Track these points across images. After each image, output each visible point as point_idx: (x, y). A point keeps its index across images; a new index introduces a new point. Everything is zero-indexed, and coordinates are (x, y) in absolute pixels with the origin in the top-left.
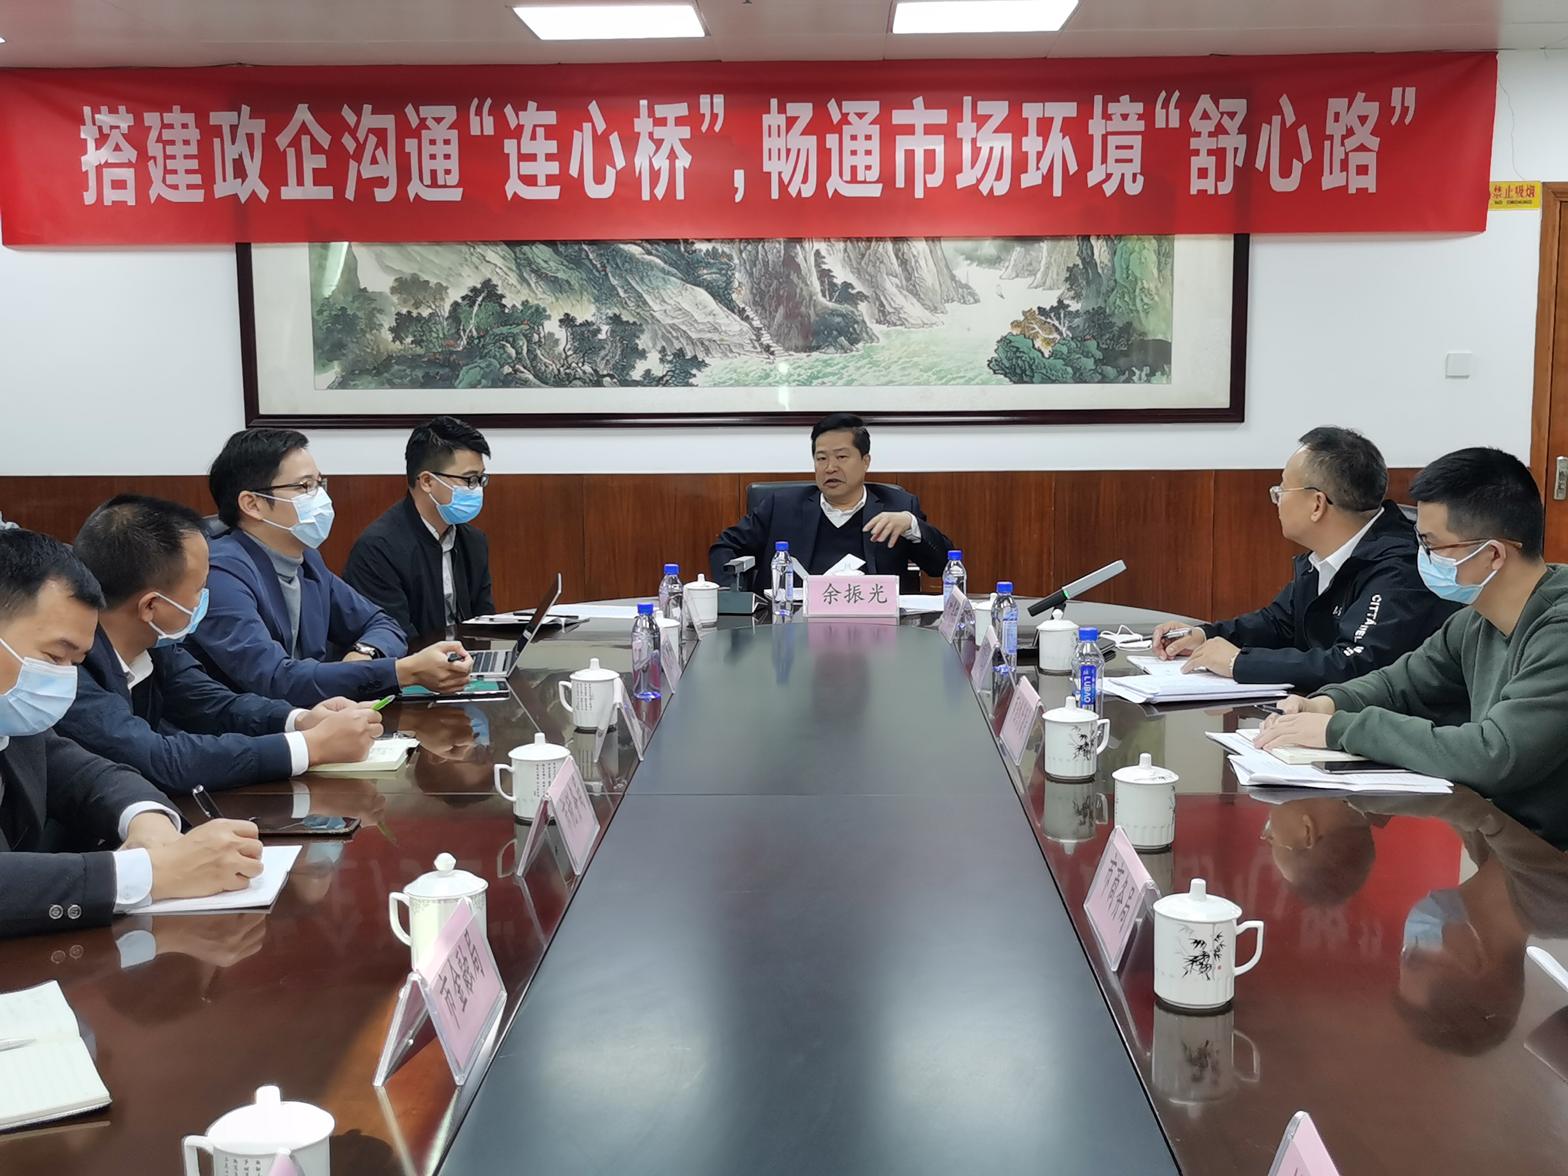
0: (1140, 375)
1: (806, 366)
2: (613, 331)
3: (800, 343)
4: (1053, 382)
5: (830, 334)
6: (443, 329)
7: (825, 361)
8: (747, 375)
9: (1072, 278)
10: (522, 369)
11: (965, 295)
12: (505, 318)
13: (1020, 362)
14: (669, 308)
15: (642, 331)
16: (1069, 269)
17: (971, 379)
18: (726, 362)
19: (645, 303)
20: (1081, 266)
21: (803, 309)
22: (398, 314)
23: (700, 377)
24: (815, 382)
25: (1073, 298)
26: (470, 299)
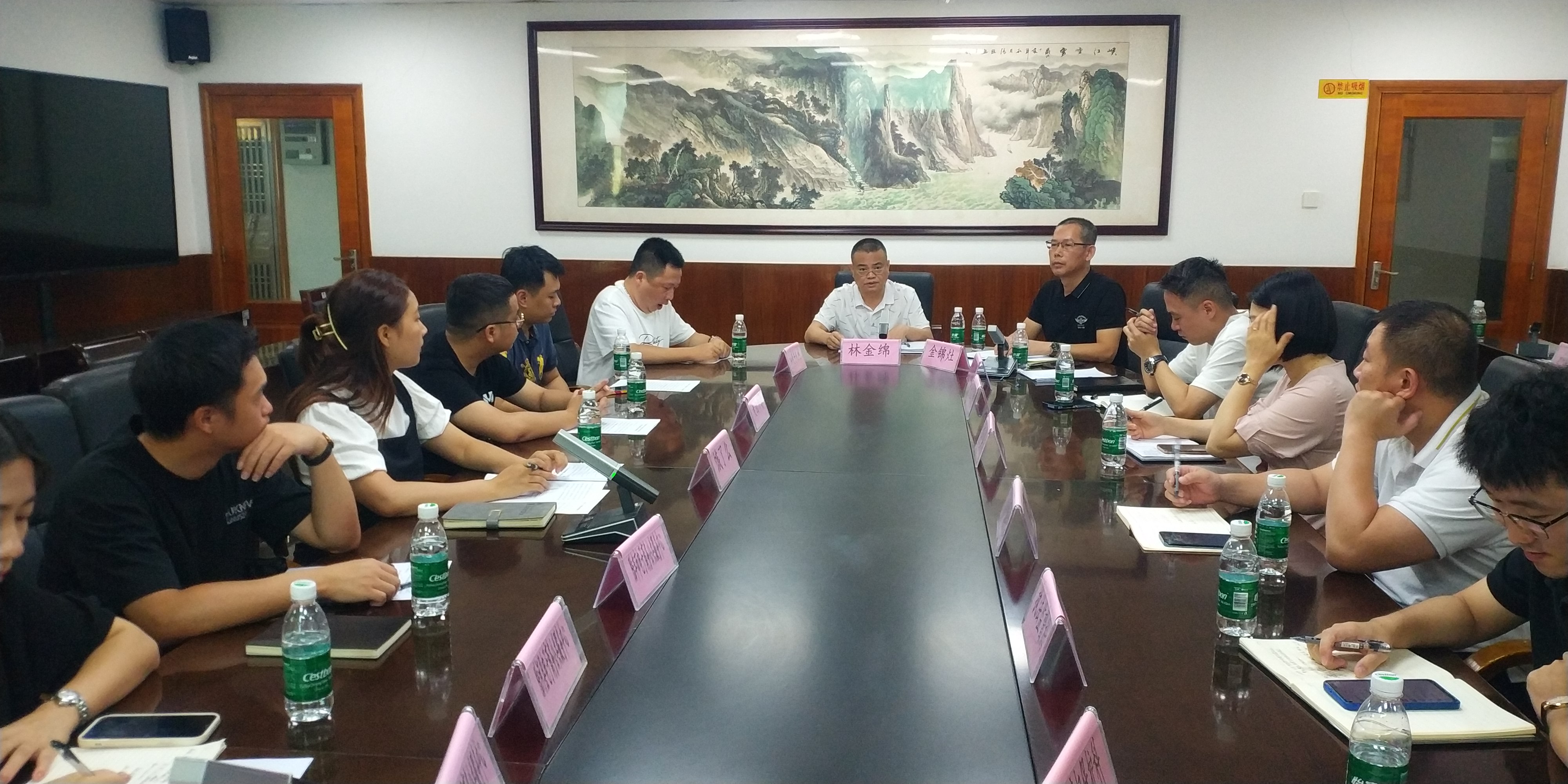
0: (1100, 204)
1: (884, 197)
2: (762, 173)
3: (880, 181)
4: (1042, 208)
5: (899, 176)
6: (657, 170)
7: (896, 193)
8: (846, 202)
9: (1057, 140)
10: (706, 196)
11: (987, 151)
12: (694, 162)
13: (1021, 195)
14: (798, 158)
15: (781, 173)
16: (1055, 134)
17: (989, 206)
18: (833, 193)
19: (783, 155)
20: (1063, 132)
21: (882, 160)
22: (630, 160)
23: (816, 203)
24: (889, 207)
25: (1057, 153)
26: (674, 150)
